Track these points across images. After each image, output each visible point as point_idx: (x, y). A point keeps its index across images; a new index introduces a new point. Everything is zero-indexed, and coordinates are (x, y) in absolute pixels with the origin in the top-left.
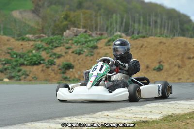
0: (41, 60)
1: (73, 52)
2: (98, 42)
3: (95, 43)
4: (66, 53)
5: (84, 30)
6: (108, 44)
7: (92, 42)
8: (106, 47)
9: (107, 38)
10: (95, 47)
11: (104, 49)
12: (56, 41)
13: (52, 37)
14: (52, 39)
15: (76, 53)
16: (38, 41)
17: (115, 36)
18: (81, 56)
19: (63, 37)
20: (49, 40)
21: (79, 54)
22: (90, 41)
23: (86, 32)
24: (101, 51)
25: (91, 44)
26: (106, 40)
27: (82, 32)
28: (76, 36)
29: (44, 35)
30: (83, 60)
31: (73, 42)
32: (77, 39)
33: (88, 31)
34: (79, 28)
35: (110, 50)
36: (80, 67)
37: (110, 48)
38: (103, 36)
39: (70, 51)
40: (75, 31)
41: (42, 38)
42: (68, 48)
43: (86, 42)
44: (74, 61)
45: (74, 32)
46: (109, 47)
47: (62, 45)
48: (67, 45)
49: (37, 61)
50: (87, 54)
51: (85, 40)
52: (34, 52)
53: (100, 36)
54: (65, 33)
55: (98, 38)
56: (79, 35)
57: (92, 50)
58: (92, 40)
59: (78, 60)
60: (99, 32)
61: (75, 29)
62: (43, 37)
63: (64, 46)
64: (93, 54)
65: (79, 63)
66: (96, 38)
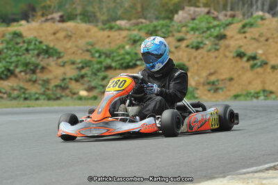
0: (137, 60)
1: (187, 46)
2: (228, 28)
3: (222, 30)
4: (176, 48)
5: (206, 10)
6: (243, 31)
7: (217, 29)
8: (239, 36)
9: (241, 21)
10: (222, 37)
11: (236, 40)
12: (161, 29)
13: (155, 23)
14: (155, 27)
15: (192, 48)
16: (134, 30)
17: (254, 18)
18: (200, 51)
19: (173, 23)
20: (151, 28)
21: (197, 48)
22: (214, 27)
23: (208, 13)
24: (232, 43)
25: (215, 32)
26: (240, 25)
27: (203, 14)
28: (193, 19)
29: (144, 21)
30: (202, 58)
31: (189, 29)
32: (194, 26)
33: (212, 11)
34: (198, 7)
35: (245, 40)
36: (198, 70)
37: (245, 37)
38: (236, 19)
39: (183, 44)
40: (191, 12)
41: (141, 25)
42: (180, 40)
43: (208, 29)
44: (189, 60)
45: (190, 14)
46: (244, 35)
47: (170, 34)
48: (178, 35)
49: (131, 61)
50: (209, 47)
51: (207, 25)
52: (127, 47)
53: (230, 20)
54: (176, 16)
55: (227, 22)
56: (198, 18)
57: (217, 42)
58: (217, 26)
59: (195, 58)
60: (229, 13)
61: (192, 9)
62: (142, 23)
63: (173, 36)
64: (218, 47)
65: (197, 63)
66: (223, 21)
